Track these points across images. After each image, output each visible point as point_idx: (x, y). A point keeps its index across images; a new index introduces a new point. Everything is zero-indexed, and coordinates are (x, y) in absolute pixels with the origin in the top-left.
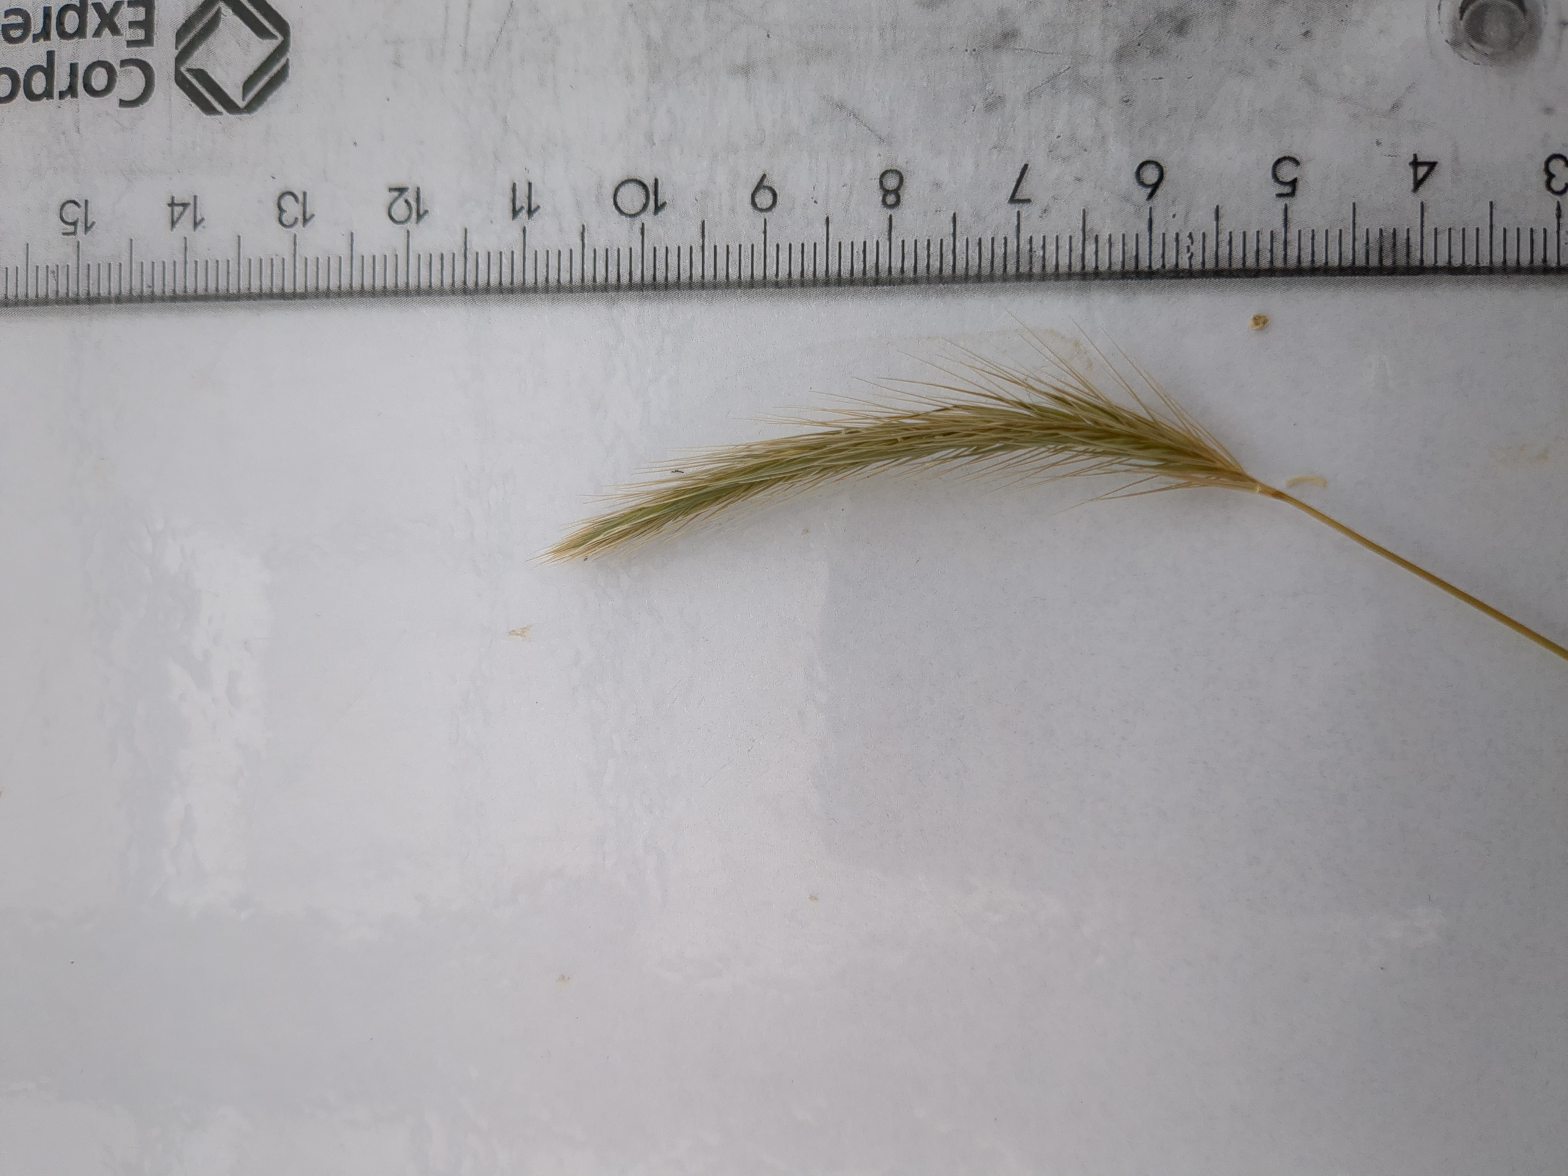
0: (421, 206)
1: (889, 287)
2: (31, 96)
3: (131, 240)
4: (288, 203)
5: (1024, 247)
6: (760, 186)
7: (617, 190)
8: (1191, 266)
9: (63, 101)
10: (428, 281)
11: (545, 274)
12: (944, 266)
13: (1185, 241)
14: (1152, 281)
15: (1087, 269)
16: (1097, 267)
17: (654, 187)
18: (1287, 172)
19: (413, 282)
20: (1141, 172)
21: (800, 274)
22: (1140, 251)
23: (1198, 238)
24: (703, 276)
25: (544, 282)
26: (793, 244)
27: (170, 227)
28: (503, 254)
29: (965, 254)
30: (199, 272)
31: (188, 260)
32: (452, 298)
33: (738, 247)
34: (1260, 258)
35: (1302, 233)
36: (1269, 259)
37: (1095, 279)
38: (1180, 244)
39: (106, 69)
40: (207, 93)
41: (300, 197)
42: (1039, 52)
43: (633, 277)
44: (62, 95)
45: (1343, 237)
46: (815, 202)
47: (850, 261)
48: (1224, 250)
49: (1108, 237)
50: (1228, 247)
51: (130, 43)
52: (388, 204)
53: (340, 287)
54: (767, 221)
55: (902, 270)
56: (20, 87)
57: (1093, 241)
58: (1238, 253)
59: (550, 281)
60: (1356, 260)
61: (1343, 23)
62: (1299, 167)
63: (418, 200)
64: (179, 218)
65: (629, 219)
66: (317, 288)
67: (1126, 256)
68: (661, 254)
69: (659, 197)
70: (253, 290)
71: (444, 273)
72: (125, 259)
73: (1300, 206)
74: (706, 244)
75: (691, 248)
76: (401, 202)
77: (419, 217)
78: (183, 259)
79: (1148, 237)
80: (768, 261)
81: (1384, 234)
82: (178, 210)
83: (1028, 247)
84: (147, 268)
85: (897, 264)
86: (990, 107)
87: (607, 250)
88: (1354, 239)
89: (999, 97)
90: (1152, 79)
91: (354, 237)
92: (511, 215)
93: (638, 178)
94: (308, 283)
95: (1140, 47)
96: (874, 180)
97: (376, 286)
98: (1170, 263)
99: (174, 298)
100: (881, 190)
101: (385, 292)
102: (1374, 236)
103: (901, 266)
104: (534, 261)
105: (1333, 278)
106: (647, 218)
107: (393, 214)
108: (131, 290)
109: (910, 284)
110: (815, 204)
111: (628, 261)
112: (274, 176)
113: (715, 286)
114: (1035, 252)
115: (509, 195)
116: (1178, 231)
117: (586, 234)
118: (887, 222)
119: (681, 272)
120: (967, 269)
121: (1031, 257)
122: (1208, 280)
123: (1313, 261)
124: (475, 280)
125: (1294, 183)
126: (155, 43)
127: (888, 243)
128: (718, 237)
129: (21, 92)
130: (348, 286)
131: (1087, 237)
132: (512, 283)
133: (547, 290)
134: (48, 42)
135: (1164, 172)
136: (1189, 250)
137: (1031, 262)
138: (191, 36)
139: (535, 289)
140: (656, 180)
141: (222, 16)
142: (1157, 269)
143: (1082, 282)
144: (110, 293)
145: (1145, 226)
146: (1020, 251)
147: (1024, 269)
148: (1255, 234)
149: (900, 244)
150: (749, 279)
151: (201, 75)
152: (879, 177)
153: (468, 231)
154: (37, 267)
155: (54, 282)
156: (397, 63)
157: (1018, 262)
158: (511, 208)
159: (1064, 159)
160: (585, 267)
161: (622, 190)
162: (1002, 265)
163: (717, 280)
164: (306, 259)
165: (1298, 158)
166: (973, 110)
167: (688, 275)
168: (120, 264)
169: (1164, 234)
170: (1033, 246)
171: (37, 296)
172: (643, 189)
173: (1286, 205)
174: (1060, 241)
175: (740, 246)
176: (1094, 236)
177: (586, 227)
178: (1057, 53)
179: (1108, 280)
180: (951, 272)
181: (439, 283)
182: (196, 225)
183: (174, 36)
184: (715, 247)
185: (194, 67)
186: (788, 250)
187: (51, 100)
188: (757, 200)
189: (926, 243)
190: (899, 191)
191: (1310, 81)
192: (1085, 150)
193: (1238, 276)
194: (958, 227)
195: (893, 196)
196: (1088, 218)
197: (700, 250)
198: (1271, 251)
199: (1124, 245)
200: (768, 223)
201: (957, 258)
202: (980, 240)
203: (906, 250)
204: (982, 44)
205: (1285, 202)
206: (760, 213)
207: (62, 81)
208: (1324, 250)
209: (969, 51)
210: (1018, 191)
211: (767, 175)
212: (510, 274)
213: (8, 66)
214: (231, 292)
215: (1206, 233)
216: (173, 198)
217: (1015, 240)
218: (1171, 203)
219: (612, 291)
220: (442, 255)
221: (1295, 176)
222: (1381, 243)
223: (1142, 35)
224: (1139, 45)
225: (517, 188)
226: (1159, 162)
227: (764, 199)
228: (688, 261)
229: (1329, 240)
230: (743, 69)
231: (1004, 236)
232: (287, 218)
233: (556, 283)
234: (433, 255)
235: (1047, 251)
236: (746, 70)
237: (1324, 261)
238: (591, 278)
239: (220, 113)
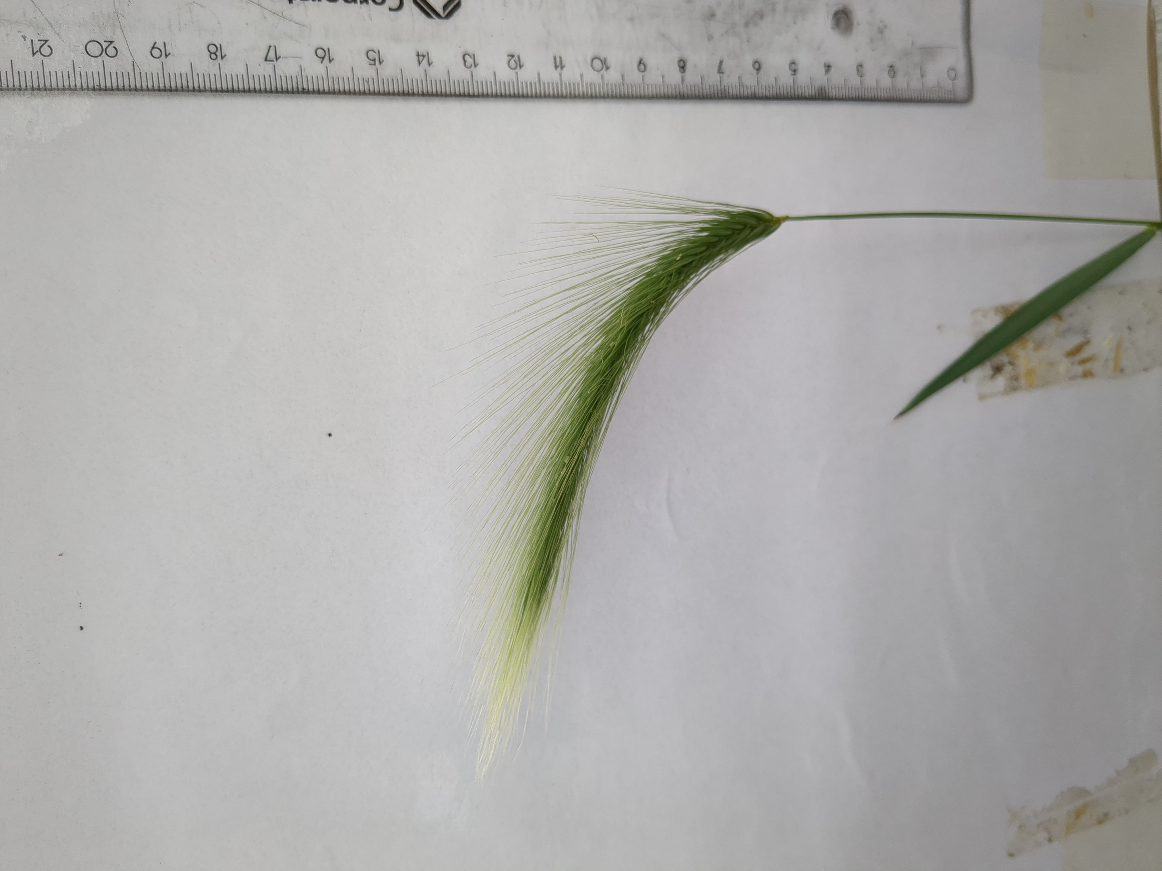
0: (521, 62)
1: (684, 100)
2: (346, 1)
3: (402, 69)
4: (467, 58)
6: (640, 63)
7: (592, 61)
8: (770, 95)
9: (362, 5)
10: (527, 92)
11: (570, 91)
12: (700, 94)
13: (768, 87)
14: (760, 101)
15: (741, 96)
16: (744, 96)
17: (604, 60)
18: (793, 67)
19: (521, 92)
20: (754, 65)
21: (656, 94)
22: (755, 90)
23: (771, 87)
24: (624, 94)
25: (569, 94)
26: (652, 83)
27: (418, 65)
28: (554, 83)
29: (706, 90)
30: (433, 85)
31: (427, 79)
32: (536, 99)
34: (788, 94)
35: (798, 86)
38: (766, 89)
40: (428, 9)
41: (472, 56)
43: (601, 94)
45: (809, 88)
47: (671, 89)
49: (746, 86)
50: (779, 90)
52: (507, 61)
53: (492, 94)
54: (645, 75)
55: (688, 95)
57: (742, 87)
58: (782, 92)
59: (571, 94)
60: (812, 95)
62: (796, 66)
63: (519, 60)
64: (422, 61)
65: (597, 72)
66: (483, 94)
68: (609, 85)
69: (607, 64)
70: (456, 93)
71: (532, 89)
72: (399, 77)
73: (797, 78)
74: (624, 82)
75: (619, 83)
76: (512, 62)
77: (521, 67)
78: (424, 79)
79: (757, 86)
80: (645, 89)
81: (819, 88)
82: (421, 58)
83: (724, 88)
84: (410, 81)
85: (685, 91)
86: (709, 40)
87: (591, 83)
89: (712, 37)
90: (755, 35)
91: (496, 74)
92: (555, 67)
93: (599, 57)
94: (479, 91)
95: (750, 24)
96: (676, 63)
97: (506, 94)
98: (764, 95)
99: (423, 95)
100: (679, 66)
102: (816, 88)
103: (687, 93)
104: (565, 86)
106: (604, 72)
107: (510, 65)
108: (403, 90)
109: (690, 99)
110: (658, 70)
111: (598, 87)
112: (460, 46)
113: (629, 98)
114: (726, 90)
115: (553, 60)
116: (765, 84)
117: (583, 77)
118: (681, 78)
119: (617, 92)
120: (707, 95)
122: (774, 100)
124: (544, 92)
125: (795, 71)
127: (682, 84)
128: (628, 80)
130: (495, 93)
131: (740, 86)
132: (558, 94)
133: (571, 97)
135: (760, 65)
136: (769, 91)
137: (725, 93)
139: (566, 97)
140: (605, 58)
142: (761, 97)
144: (394, 91)
145: (756, 82)
146: (722, 89)
147: (723, 95)
148: (786, 86)
149: (686, 85)
150: (640, 96)
152: (678, 62)
153: (540, 73)
154: (358, 78)
155: (367, 85)
156: (505, 5)
157: (721, 93)
158: (555, 65)
159: (732, 59)
160: (584, 89)
161: (594, 61)
162: (716, 93)
163: (629, 96)
164: (477, 81)
165: (795, 63)
166: (704, 41)
167: (619, 93)
168: (397, 79)
169: (762, 85)
171: (359, 91)
172: (601, 61)
173: (793, 78)
174: (733, 86)
175: (636, 83)
176: (743, 84)
177: (582, 74)
178: (727, 23)
179: (747, 100)
180: (702, 96)
181: (531, 94)
184: (627, 83)
186: (651, 85)
187: (356, 4)
188: (640, 67)
189: (694, 85)
190: (684, 67)
191: (796, 38)
192: (738, 57)
193: (782, 100)
194: (703, 80)
195: (682, 68)
196: (740, 79)
197: (622, 84)
198: (791, 92)
199: (751, 89)
201: (703, 90)
202: (709, 85)
203: (688, 88)
204: (705, 18)
206: (641, 72)
208: (804, 92)
209: (701, 21)
210: (720, 69)
211: (642, 59)
212: (557, 91)
214: (447, 93)
215: (773, 85)
216: (418, 53)
217: (720, 86)
218: (763, 75)
219: (594, 99)
220: (530, 82)
222: (818, 91)
223: (750, 19)
224: (750, 22)
225: (556, 57)
226: (759, 62)
227: (642, 67)
228: (619, 88)
229: (805, 89)
230: (630, 19)
231: (717, 84)
232: (468, 64)
233: (573, 95)
234: (527, 82)
235: (729, 90)
237: (804, 96)
238: (586, 93)
239: (435, 18)
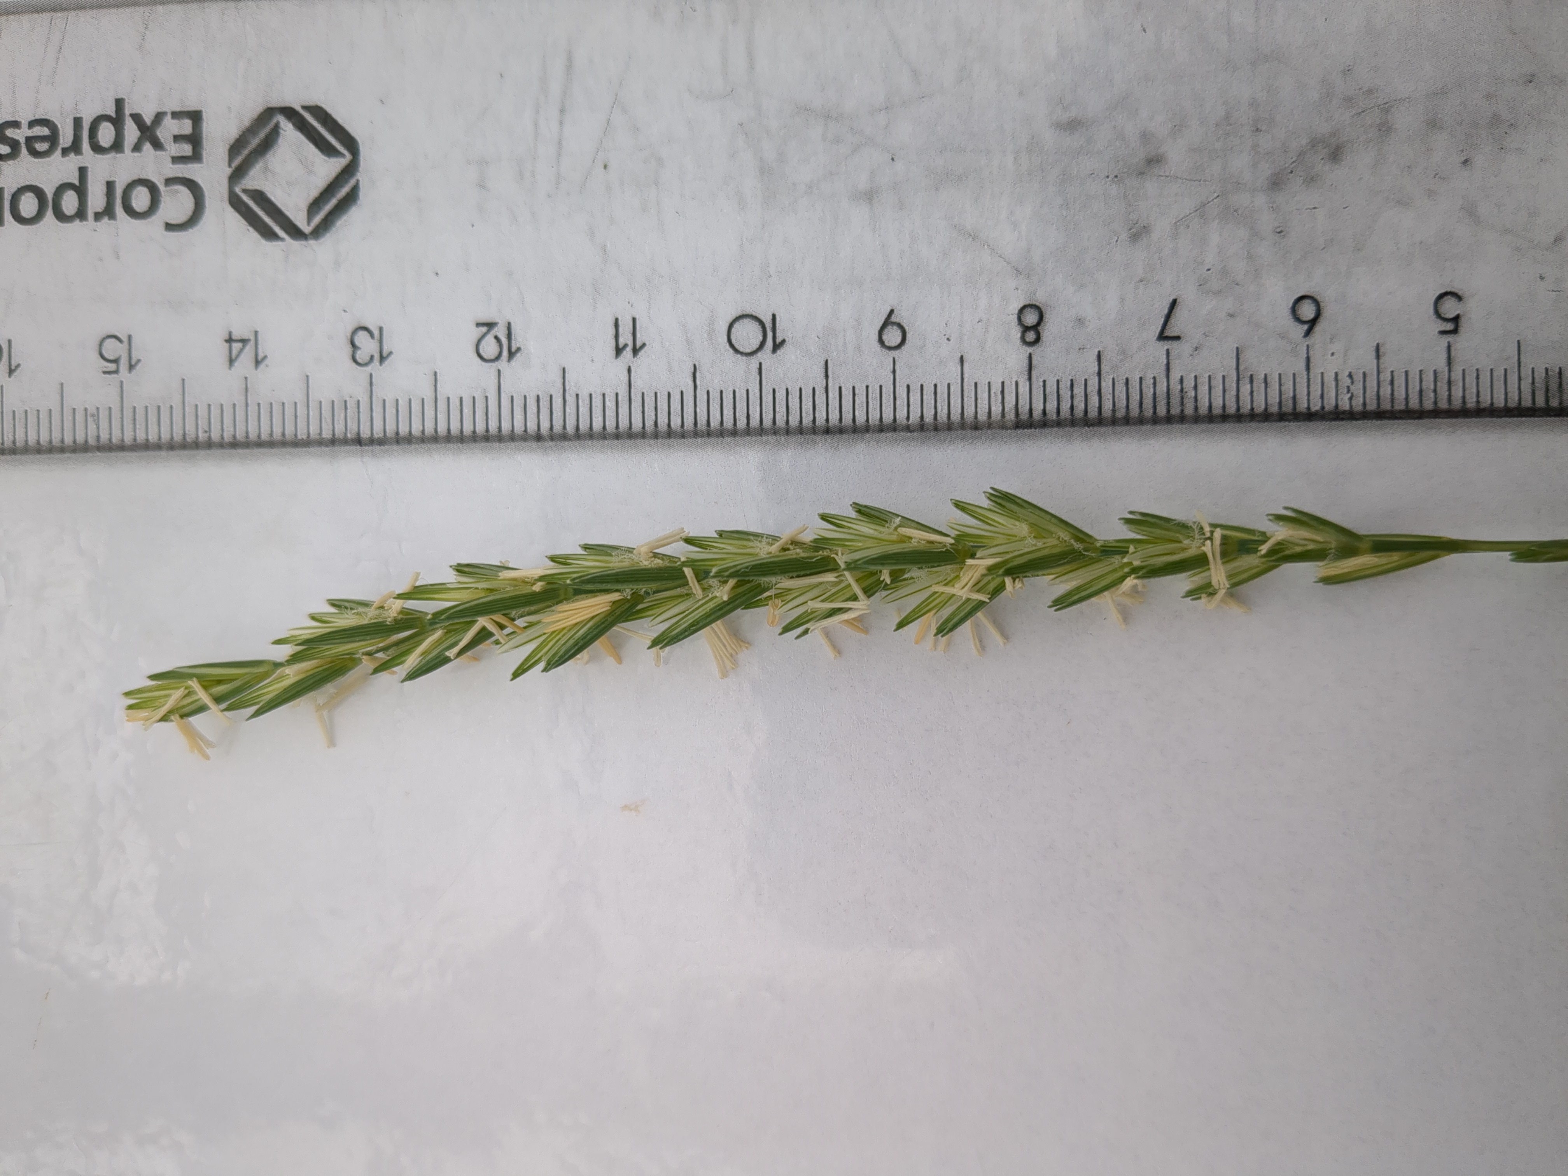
0: (513, 342)
1: (1029, 431)
2: (61, 216)
3: (183, 380)
4: (362, 339)
5: (1176, 387)
6: (887, 323)
7: (731, 326)
8: (1351, 406)
9: (98, 223)
10: (523, 425)
11: (654, 417)
12: (1089, 408)
13: (1345, 381)
14: (1311, 423)
15: (1241, 411)
16: (1252, 409)
17: (771, 323)
18: (1450, 308)
19: (506, 427)
20: (1296, 308)
21: (933, 417)
22: (1297, 392)
23: (1358, 377)
24: (827, 420)
25: (653, 427)
26: (924, 384)
27: (228, 366)
28: (606, 396)
29: (1111, 395)
30: (262, 416)
31: (249, 402)
32: (551, 443)
33: (865, 388)
34: (1423, 398)
35: (1467, 372)
36: (1433, 400)
37: (1251, 421)
38: (1340, 383)
39: (148, 188)
40: (267, 217)
41: (376, 333)
42: (1186, 179)
43: (751, 422)
44: (98, 216)
45: (1509, 376)
46: (948, 339)
47: (987, 402)
48: (1386, 391)
49: (1263, 376)
50: (1389, 387)
51: (176, 160)
52: (475, 341)
53: (423, 432)
54: (896, 359)
55: (1044, 412)
56: (47, 205)
57: (1247, 380)
58: (1400, 393)
59: (659, 425)
60: (1522, 399)
61: (1503, 151)
62: (1461, 302)
63: (509, 336)
64: (238, 356)
65: (744, 358)
66: (397, 433)
67: (1283, 397)
68: (781, 396)
69: (778, 335)
70: (324, 436)
71: (541, 417)
72: (176, 401)
73: (1463, 343)
74: (830, 385)
75: (814, 389)
76: (490, 340)
77: (511, 355)
78: (244, 401)
79: (1306, 377)
80: (898, 402)
81: (1550, 373)
82: (236, 346)
83: (1179, 387)
84: (203, 412)
85: (1038, 407)
86: (1135, 237)
87: (721, 392)
88: (1520, 379)
89: (1144, 227)
90: (1307, 209)
91: (438, 377)
92: (614, 352)
93: (754, 314)
94: (387, 427)
95: (1292, 175)
96: (1011, 316)
97: (464, 430)
98: (1330, 405)
99: (234, 444)
100: (1019, 326)
101: (474, 438)
102: (1540, 375)
103: (1042, 407)
104: (641, 404)
105: (1499, 420)
106: (766, 356)
107: (481, 351)
108: (184, 435)
109: (1053, 426)
110: (947, 342)
111: (745, 404)
112: (346, 309)
113: (841, 431)
114: (1186, 392)
115: (612, 331)
116: (1336, 370)
117: (698, 375)
118: (1026, 361)
119: (804, 414)
120: (1114, 410)
121: (1182, 398)
122: (1370, 421)
123: (1478, 402)
124: (575, 423)
125: (1456, 319)
126: (205, 160)
127: (1028, 383)
128: (842, 377)
129: (49, 214)
130: (433, 431)
131: (1241, 376)
132: (617, 427)
133: (656, 435)
134: (79, 157)
135: (1321, 307)
136: (1348, 391)
137: (1182, 404)
138: (246, 152)
139: (643, 435)
140: (774, 316)
141: (281, 131)
142: (1317, 411)
143: (1237, 425)
144: (160, 438)
145: (1302, 365)
146: (1171, 391)
147: (1175, 410)
148: (1418, 373)
149: (1041, 384)
150: (877, 423)
151: (259, 197)
152: (1016, 312)
153: (566, 370)
154: (74, 409)
155: (95, 426)
156: (482, 185)
157: (1168, 403)
158: (614, 346)
159: (1214, 293)
160: (698, 410)
161: (736, 326)
162: (1151, 406)
163: (843, 424)
164: (384, 401)
165: (1460, 293)
166: (1117, 241)
167: (811, 418)
168: (171, 407)
169: (1322, 374)
170: (1184, 386)
171: (75, 442)
172: (759, 325)
173: (1449, 342)
174: (1212, 381)
175: (867, 387)
176: (1249, 376)
177: (697, 367)
178: (1205, 181)
179: (1264, 422)
180: (1096, 414)
181: (536, 429)
182: (258, 362)
183: (227, 153)
184: (840, 388)
185: (250, 188)
186: (919, 391)
187: (85, 223)
188: (884, 337)
189: (1069, 383)
190: (1039, 328)
191: (1470, 211)
192: (1237, 284)
193: (1400, 418)
194: (1103, 366)
195: (1032, 332)
196: (1241, 356)
197: (823, 391)
198: (1435, 391)
199: (1280, 385)
200: (896, 362)
201: (1103, 399)
202: (1127, 380)
203: (1047, 391)
204: (1125, 170)
205: (1448, 340)
206: (888, 352)
207: (96, 200)
208: (1489, 390)
209: (1110, 179)
210: (1167, 327)
211: (895, 310)
212: (615, 419)
213: (33, 184)
214: (299, 437)
215: (1367, 372)
216: (230, 333)
217: (1165, 380)
218: (1328, 340)
219: (728, 436)
220: (538, 397)
221: (1457, 313)
222: (1547, 382)
223: (1294, 162)
224: (1291, 172)
225: (620, 323)
226: (1315, 297)
227: (893, 336)
228: (811, 404)
229: (1494, 380)
230: (865, 194)
231: (1152, 375)
232: (361, 356)
233: (666, 428)
234: (528, 397)
235: (1199, 392)
236: (869, 196)
237: (1489, 402)
238: (704, 422)
239: (282, 239)
